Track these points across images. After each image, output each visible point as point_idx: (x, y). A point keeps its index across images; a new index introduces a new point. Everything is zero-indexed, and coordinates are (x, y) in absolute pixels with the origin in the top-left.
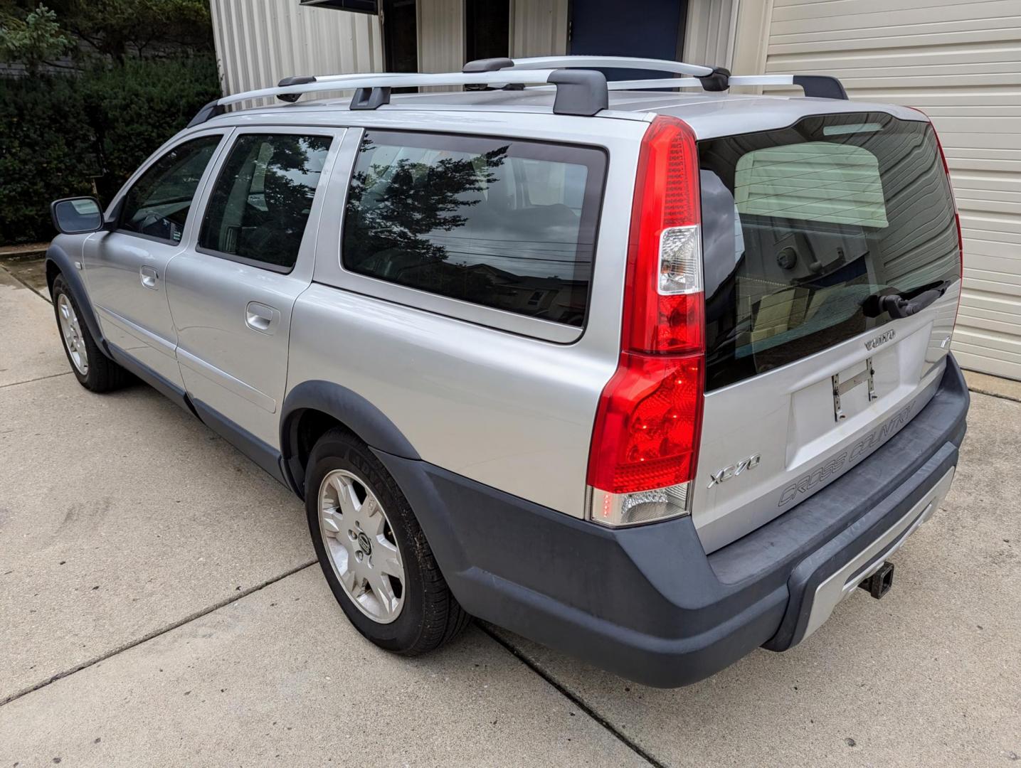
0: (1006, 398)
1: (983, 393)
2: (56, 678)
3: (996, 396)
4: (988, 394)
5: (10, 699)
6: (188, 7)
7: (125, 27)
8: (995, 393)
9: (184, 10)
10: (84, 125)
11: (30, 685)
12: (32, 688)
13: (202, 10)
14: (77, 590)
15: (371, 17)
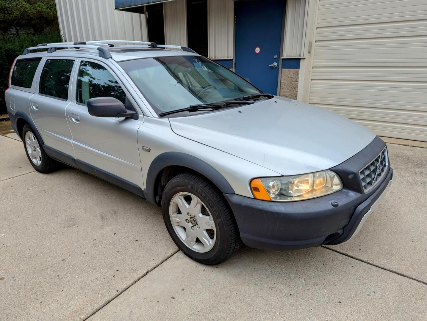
0: (417, 147)
1: (408, 146)
2: (147, 273)
3: (413, 146)
4: (410, 146)
5: (135, 281)
6: (44, 12)
7: (14, 20)
8: (413, 145)
9: (42, 13)
10: (6, 63)
11: (140, 276)
12: (141, 277)
13: (50, 13)
14: (129, 242)
15: (141, 15)
